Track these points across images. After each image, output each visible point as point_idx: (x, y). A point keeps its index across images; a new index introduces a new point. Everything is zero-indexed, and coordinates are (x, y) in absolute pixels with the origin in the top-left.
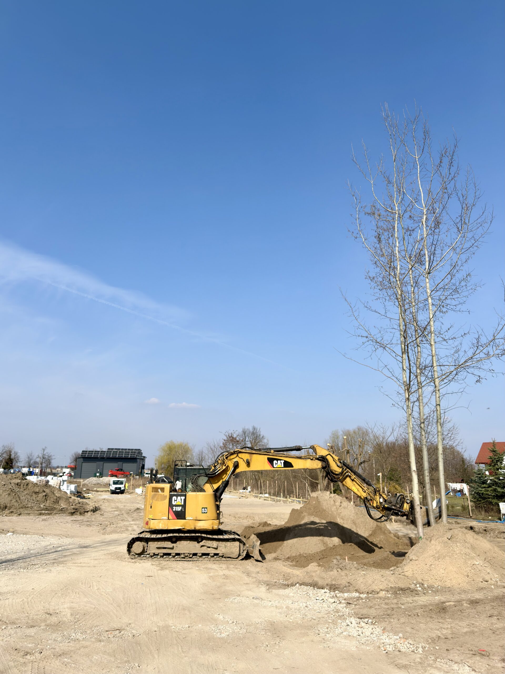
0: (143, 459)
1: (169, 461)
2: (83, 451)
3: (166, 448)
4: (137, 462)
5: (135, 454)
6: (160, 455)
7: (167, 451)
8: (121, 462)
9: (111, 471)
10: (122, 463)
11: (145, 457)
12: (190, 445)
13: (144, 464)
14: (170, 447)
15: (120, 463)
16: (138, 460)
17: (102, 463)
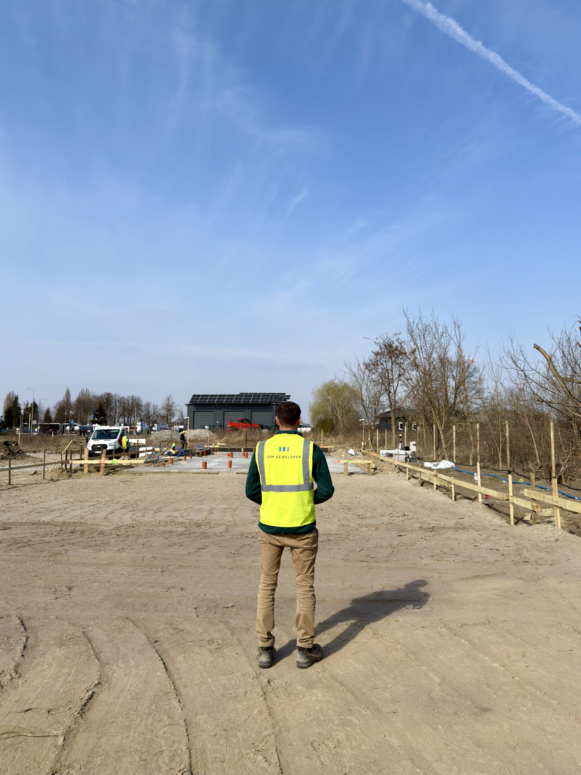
2: (194, 396)
4: (272, 409)
8: (248, 409)
9: (230, 423)
10: (250, 411)
15: (248, 412)
17: (221, 412)
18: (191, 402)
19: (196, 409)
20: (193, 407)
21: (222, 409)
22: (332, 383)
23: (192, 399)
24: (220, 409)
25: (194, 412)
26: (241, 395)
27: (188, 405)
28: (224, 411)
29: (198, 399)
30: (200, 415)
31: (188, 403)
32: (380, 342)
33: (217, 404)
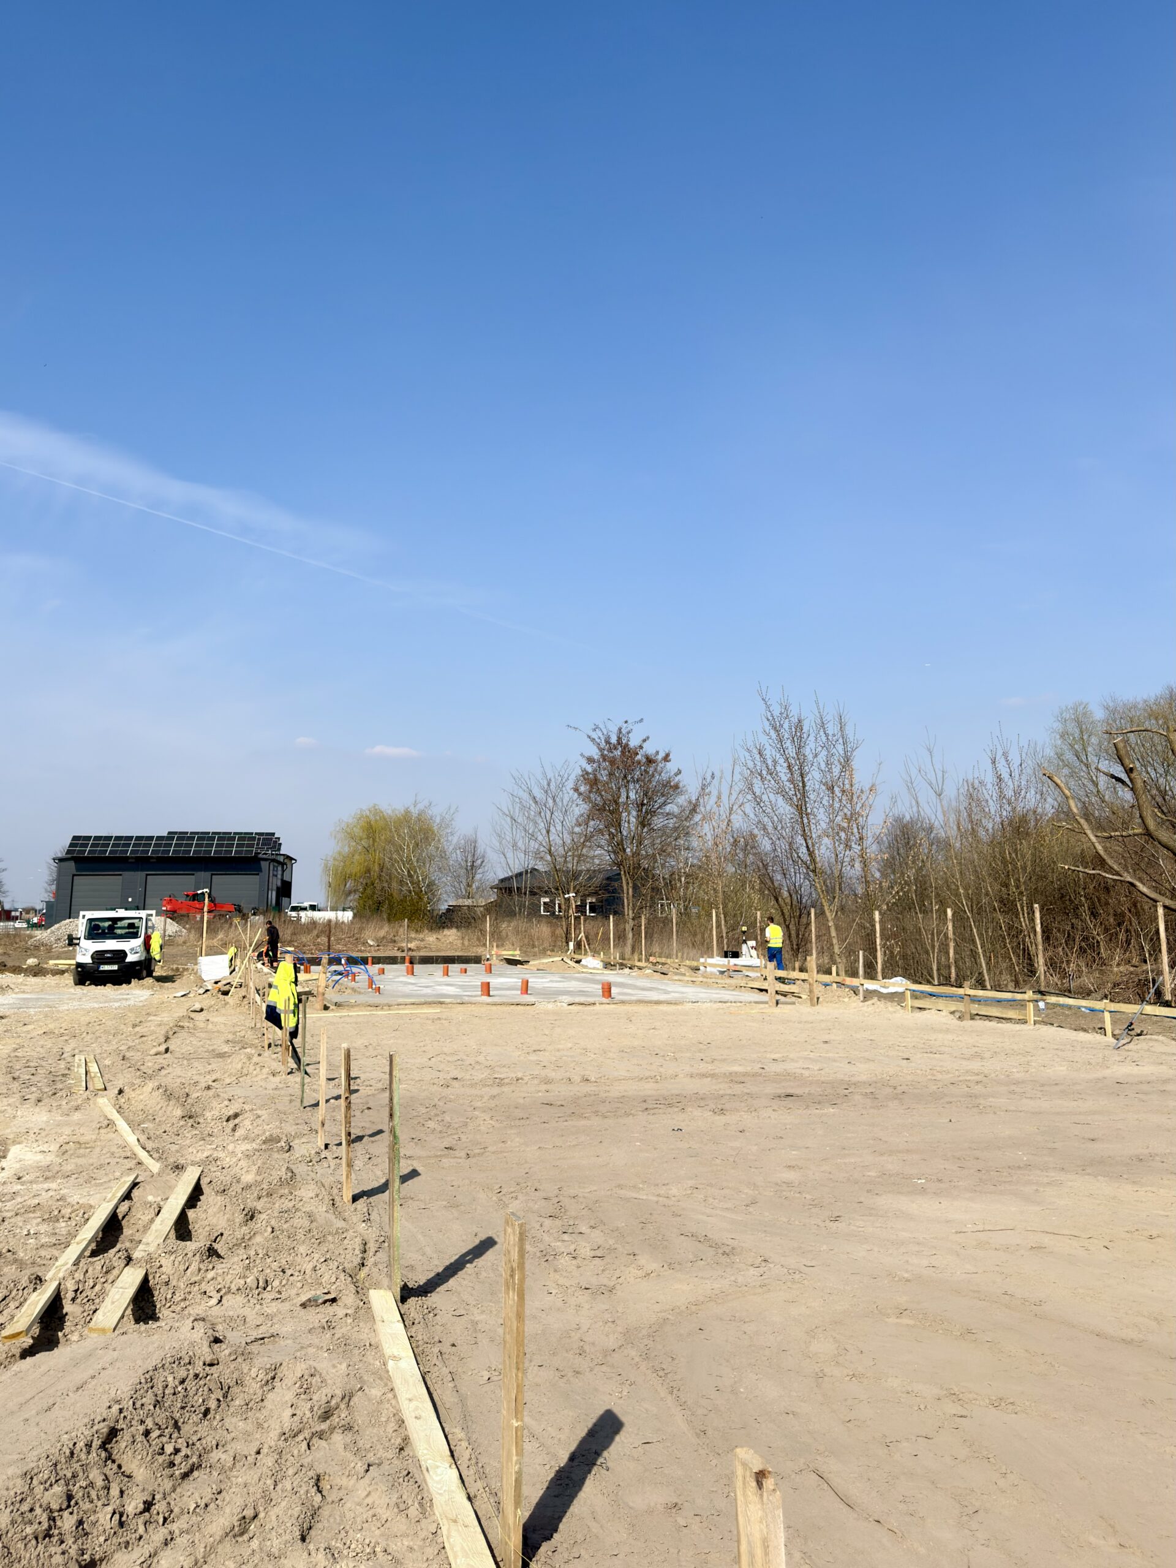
0: (283, 864)
1: (368, 871)
2: (75, 838)
3: (357, 831)
4: (260, 870)
5: (252, 846)
6: (340, 853)
7: (361, 839)
8: (205, 870)
9: (169, 902)
10: (208, 874)
11: (292, 859)
12: (436, 813)
13: (286, 878)
14: (369, 823)
15: (203, 875)
16: (265, 865)
17: (140, 875)
18: (68, 852)
19: (77, 870)
20: (72, 864)
21: (142, 870)
22: (376, 811)
23: (71, 845)
24: (137, 870)
25: (74, 875)
26: (171, 835)
27: (61, 860)
28: (147, 875)
29: (86, 845)
30: (85, 883)
31: (61, 854)
32: (599, 738)
33: (132, 858)
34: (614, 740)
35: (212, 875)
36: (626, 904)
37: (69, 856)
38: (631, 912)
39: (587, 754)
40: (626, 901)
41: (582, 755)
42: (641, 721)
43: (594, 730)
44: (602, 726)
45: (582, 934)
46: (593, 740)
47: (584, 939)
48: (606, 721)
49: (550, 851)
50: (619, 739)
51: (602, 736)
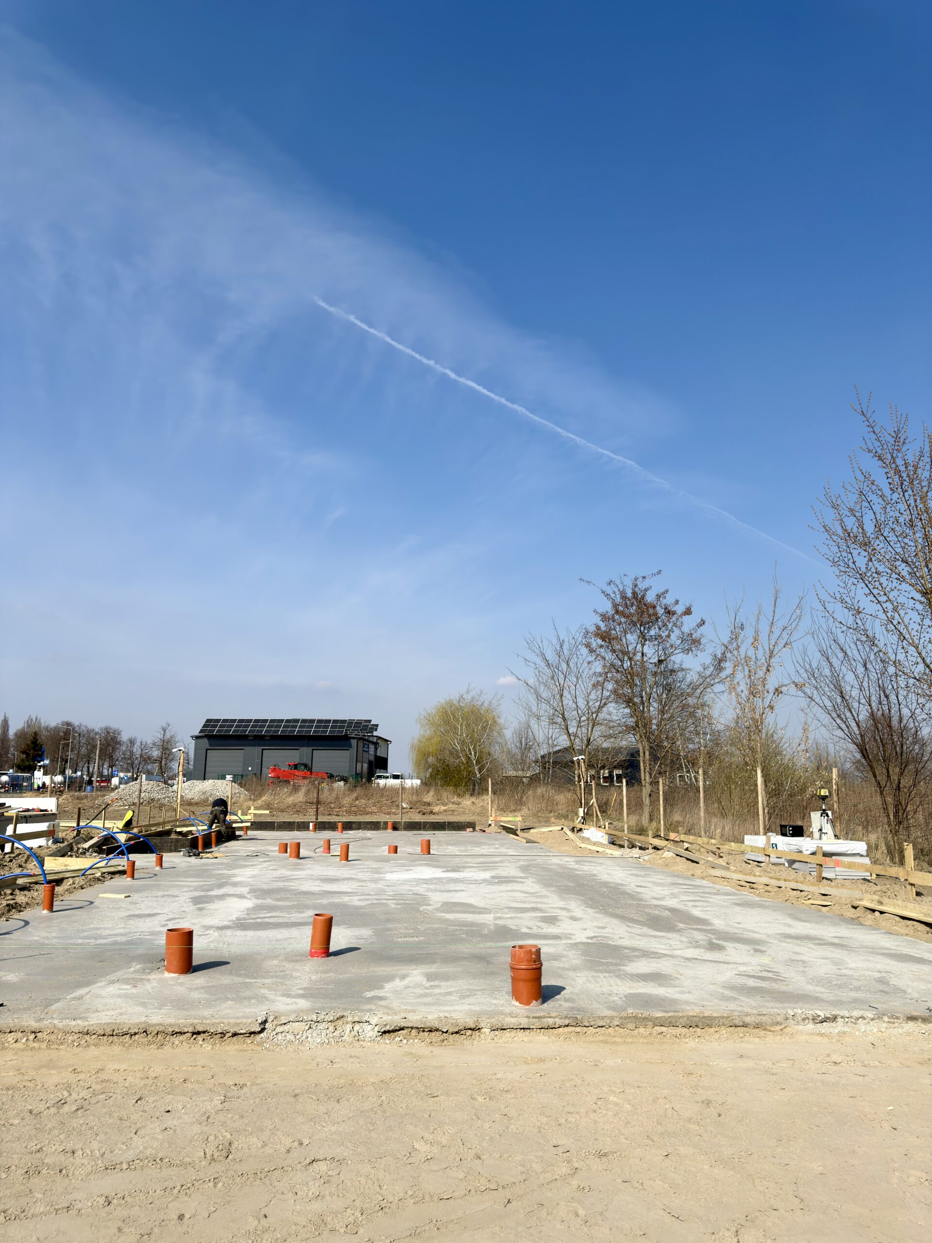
0: (377, 744)
2: (208, 721)
4: (350, 746)
5: (343, 727)
8: (308, 746)
9: (274, 770)
12: (485, 698)
13: (381, 755)
15: (306, 751)
16: (354, 742)
17: (258, 749)
18: (201, 731)
19: (210, 745)
20: (206, 741)
21: (259, 746)
23: (204, 726)
24: (254, 745)
25: (207, 750)
26: (295, 721)
27: (197, 737)
28: (263, 749)
29: (215, 726)
30: (217, 757)
31: (196, 733)
32: (614, 593)
33: (251, 736)
34: (629, 594)
35: (313, 750)
36: (642, 768)
37: (203, 734)
38: (648, 777)
39: (600, 610)
40: (642, 764)
41: (595, 611)
42: (659, 572)
43: (609, 584)
44: (618, 582)
45: (594, 800)
46: (607, 595)
47: (595, 804)
48: (622, 576)
49: (563, 715)
50: (634, 593)
51: (617, 593)
